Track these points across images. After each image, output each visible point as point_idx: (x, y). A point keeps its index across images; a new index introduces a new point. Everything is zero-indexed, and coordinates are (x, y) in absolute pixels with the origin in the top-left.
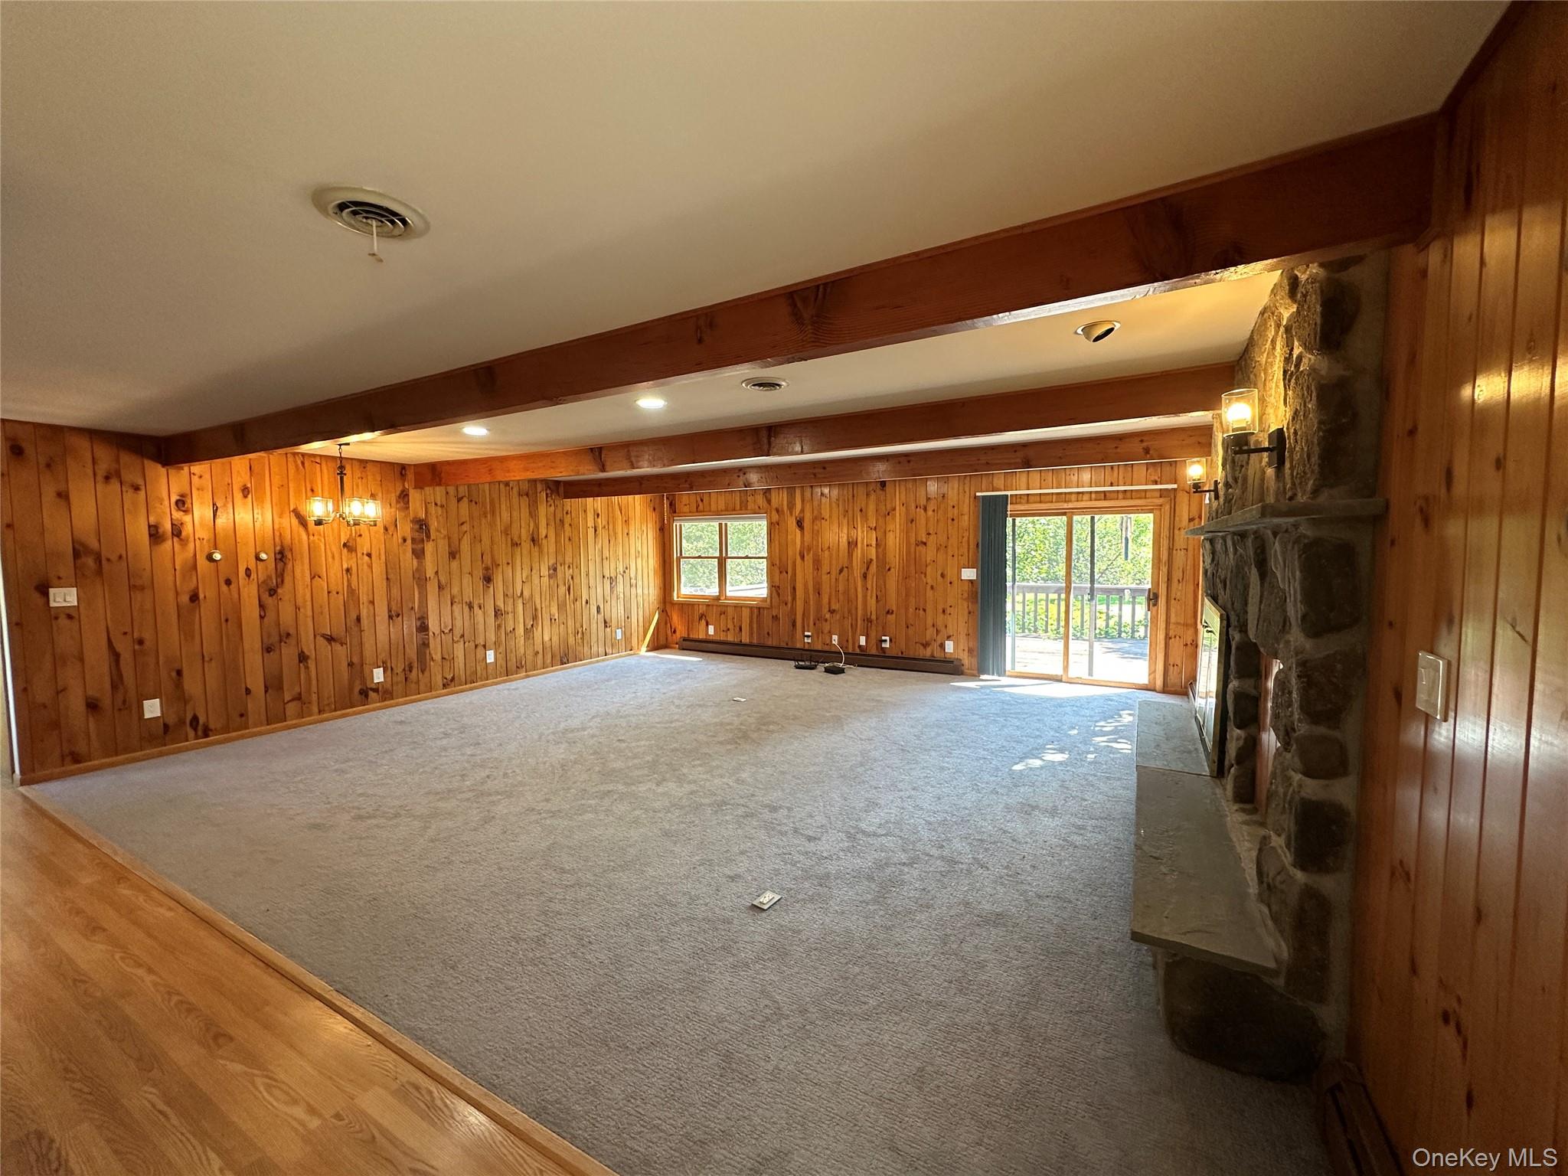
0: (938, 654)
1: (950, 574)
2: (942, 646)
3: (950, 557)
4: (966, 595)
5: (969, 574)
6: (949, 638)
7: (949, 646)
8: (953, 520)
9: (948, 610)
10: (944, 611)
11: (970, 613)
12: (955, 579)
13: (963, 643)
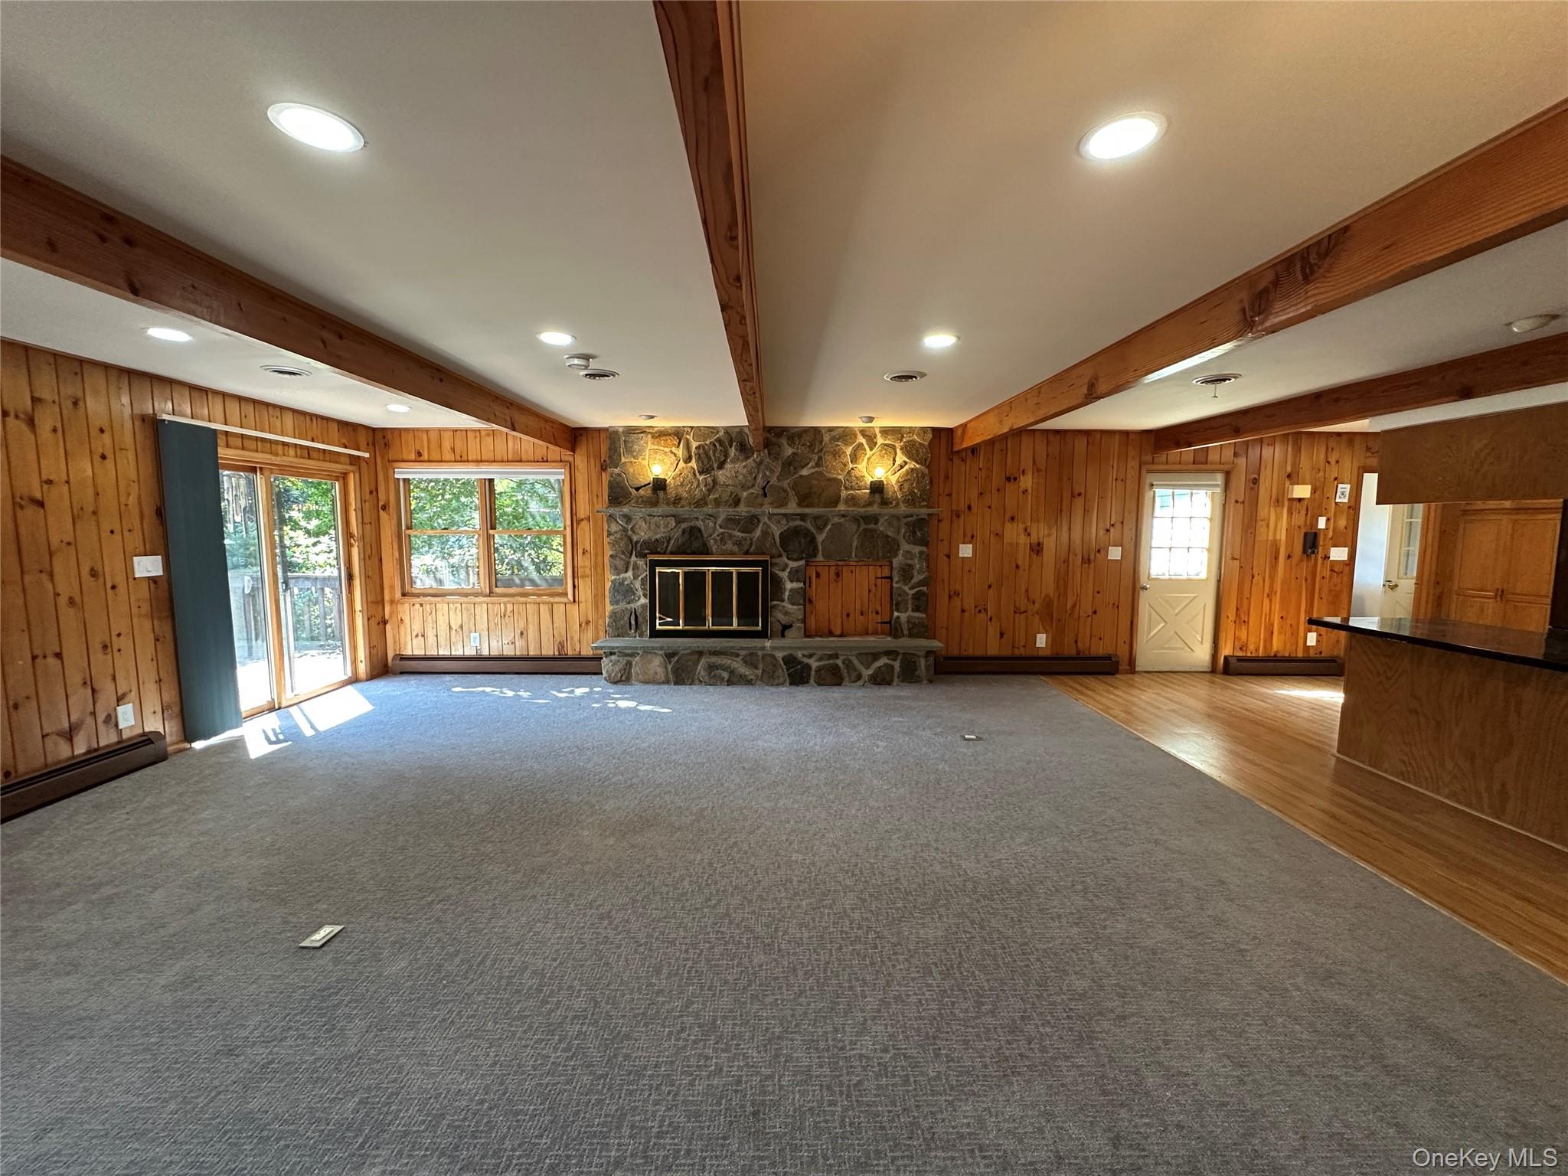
0: (107, 739)
1: (112, 568)
2: (111, 720)
3: (105, 534)
4: (146, 608)
5: (149, 566)
6: (120, 700)
7: (127, 717)
8: (103, 457)
9: (117, 643)
10: (105, 647)
11: (157, 640)
12: (120, 580)
13: (152, 702)
